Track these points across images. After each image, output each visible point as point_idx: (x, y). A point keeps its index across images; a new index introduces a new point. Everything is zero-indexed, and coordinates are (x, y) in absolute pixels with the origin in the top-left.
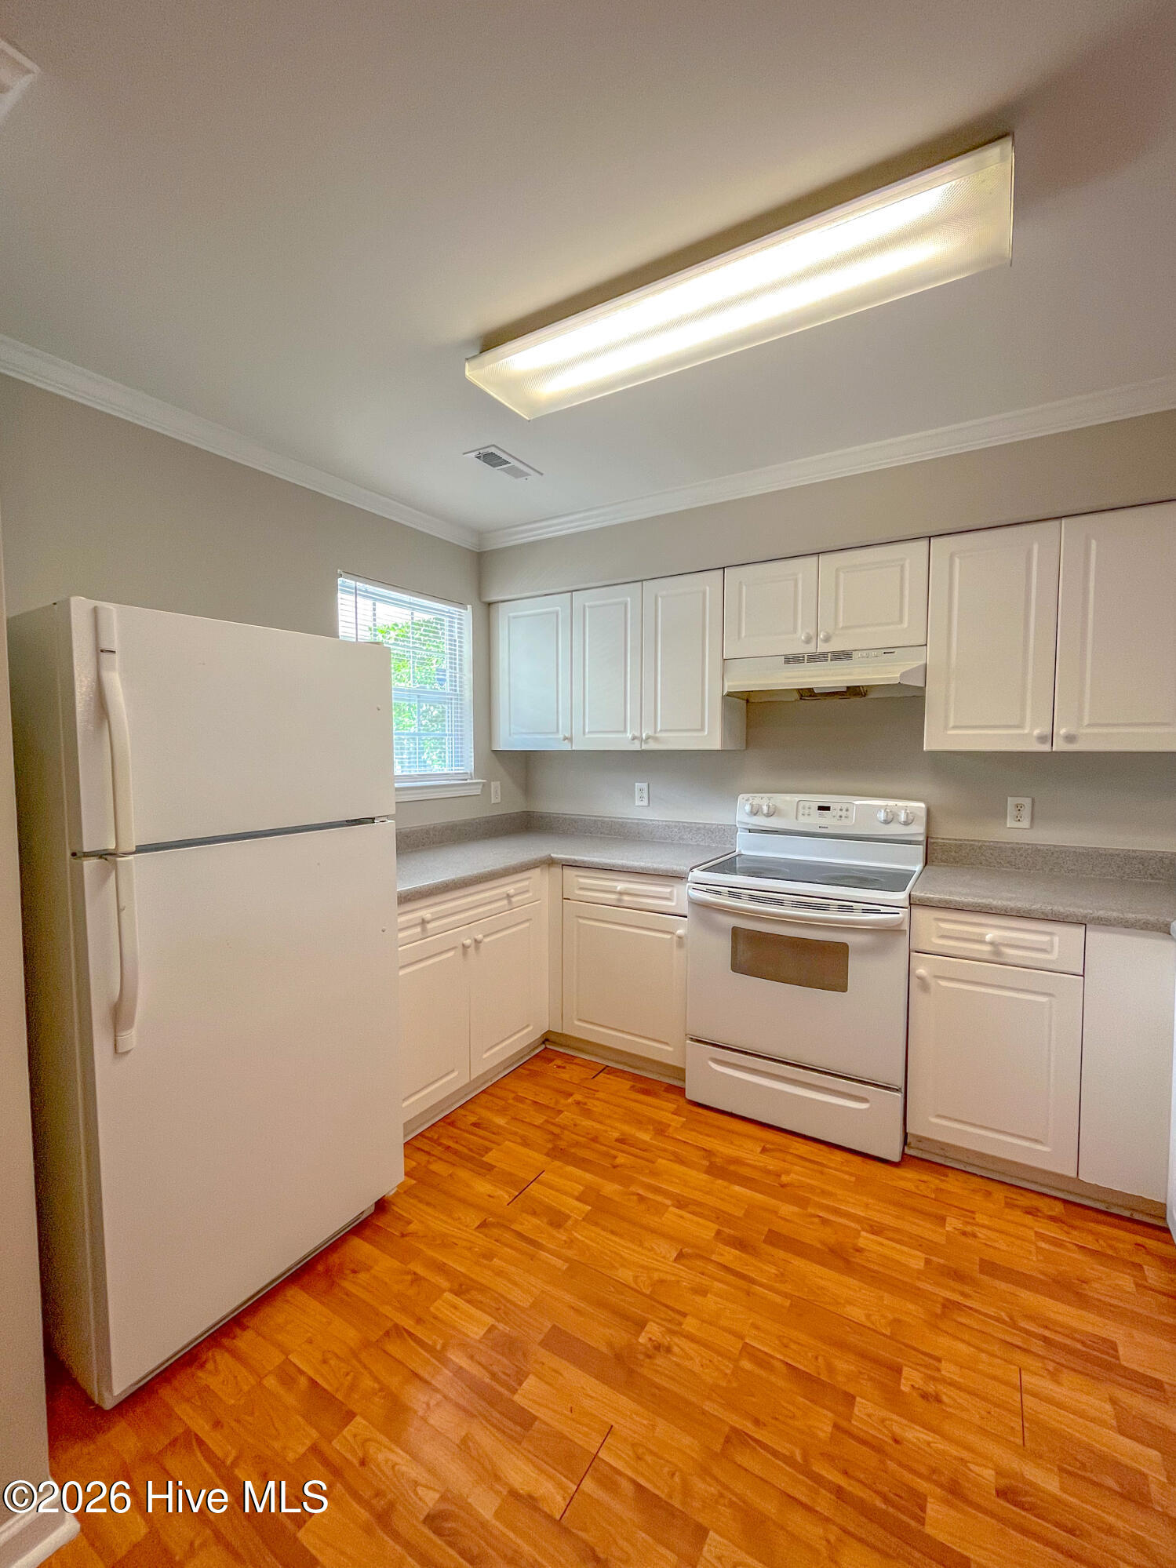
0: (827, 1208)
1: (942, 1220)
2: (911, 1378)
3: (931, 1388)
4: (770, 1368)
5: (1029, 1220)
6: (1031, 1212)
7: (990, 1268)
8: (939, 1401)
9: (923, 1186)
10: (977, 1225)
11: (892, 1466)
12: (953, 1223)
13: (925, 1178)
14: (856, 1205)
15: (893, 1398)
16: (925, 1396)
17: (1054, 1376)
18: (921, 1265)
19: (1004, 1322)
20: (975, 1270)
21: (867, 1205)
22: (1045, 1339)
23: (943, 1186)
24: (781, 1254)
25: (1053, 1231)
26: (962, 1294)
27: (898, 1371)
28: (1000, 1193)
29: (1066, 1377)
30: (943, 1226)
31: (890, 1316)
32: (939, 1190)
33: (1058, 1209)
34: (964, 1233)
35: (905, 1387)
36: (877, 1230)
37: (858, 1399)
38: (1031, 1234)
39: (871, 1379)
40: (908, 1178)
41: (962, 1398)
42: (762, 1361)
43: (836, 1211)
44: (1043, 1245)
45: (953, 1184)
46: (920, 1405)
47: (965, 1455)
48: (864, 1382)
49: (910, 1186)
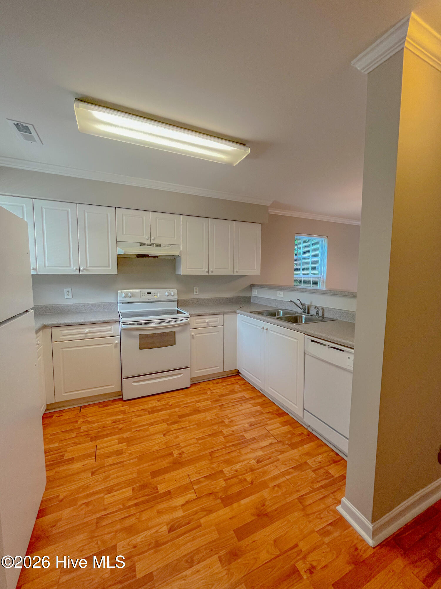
0: (185, 404)
1: (206, 393)
2: (226, 421)
3: (230, 420)
4: (205, 438)
5: (218, 384)
6: (218, 383)
7: (221, 396)
8: (232, 421)
9: (197, 389)
10: (212, 390)
11: (236, 435)
12: (209, 392)
13: (197, 387)
14: (189, 400)
15: (227, 426)
16: (230, 422)
17: (242, 406)
18: (210, 403)
19: (230, 403)
20: (218, 398)
21: (191, 399)
22: (236, 401)
23: (201, 387)
24: (185, 419)
25: (223, 384)
26: (221, 403)
27: (223, 422)
28: (211, 383)
29: (244, 404)
30: (207, 394)
31: (214, 414)
32: (201, 388)
33: (221, 380)
34: (212, 393)
35: (227, 423)
36: (198, 402)
37: (223, 430)
38: (221, 387)
39: (221, 426)
40: (194, 389)
41: (235, 418)
42: (202, 438)
43: (187, 403)
44: (224, 387)
45: (202, 385)
46: (231, 424)
47: (242, 425)
48: (221, 427)
49: (195, 390)
